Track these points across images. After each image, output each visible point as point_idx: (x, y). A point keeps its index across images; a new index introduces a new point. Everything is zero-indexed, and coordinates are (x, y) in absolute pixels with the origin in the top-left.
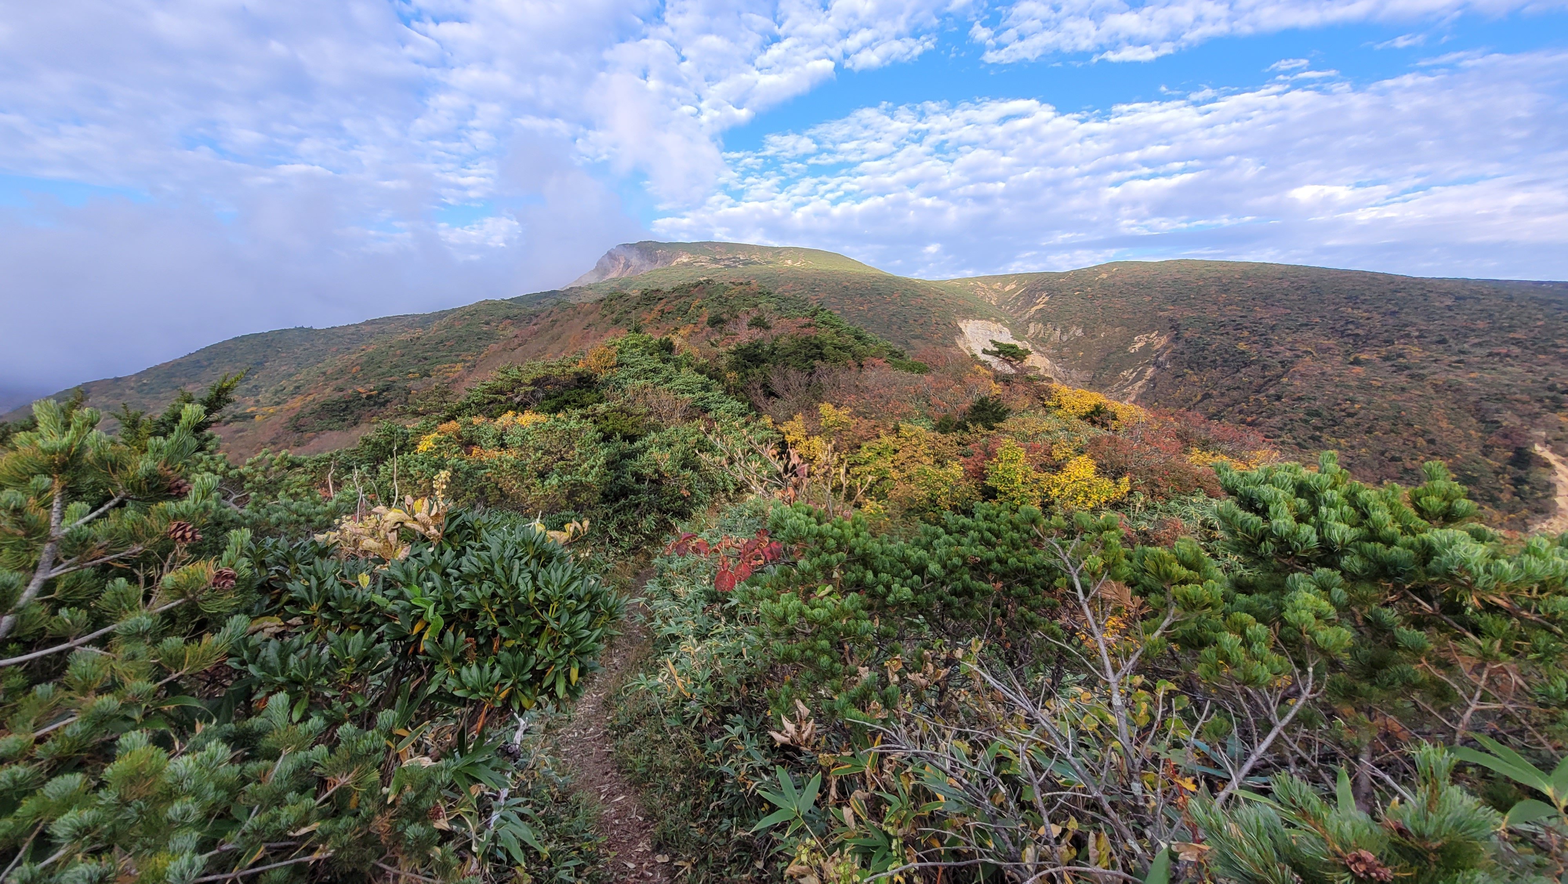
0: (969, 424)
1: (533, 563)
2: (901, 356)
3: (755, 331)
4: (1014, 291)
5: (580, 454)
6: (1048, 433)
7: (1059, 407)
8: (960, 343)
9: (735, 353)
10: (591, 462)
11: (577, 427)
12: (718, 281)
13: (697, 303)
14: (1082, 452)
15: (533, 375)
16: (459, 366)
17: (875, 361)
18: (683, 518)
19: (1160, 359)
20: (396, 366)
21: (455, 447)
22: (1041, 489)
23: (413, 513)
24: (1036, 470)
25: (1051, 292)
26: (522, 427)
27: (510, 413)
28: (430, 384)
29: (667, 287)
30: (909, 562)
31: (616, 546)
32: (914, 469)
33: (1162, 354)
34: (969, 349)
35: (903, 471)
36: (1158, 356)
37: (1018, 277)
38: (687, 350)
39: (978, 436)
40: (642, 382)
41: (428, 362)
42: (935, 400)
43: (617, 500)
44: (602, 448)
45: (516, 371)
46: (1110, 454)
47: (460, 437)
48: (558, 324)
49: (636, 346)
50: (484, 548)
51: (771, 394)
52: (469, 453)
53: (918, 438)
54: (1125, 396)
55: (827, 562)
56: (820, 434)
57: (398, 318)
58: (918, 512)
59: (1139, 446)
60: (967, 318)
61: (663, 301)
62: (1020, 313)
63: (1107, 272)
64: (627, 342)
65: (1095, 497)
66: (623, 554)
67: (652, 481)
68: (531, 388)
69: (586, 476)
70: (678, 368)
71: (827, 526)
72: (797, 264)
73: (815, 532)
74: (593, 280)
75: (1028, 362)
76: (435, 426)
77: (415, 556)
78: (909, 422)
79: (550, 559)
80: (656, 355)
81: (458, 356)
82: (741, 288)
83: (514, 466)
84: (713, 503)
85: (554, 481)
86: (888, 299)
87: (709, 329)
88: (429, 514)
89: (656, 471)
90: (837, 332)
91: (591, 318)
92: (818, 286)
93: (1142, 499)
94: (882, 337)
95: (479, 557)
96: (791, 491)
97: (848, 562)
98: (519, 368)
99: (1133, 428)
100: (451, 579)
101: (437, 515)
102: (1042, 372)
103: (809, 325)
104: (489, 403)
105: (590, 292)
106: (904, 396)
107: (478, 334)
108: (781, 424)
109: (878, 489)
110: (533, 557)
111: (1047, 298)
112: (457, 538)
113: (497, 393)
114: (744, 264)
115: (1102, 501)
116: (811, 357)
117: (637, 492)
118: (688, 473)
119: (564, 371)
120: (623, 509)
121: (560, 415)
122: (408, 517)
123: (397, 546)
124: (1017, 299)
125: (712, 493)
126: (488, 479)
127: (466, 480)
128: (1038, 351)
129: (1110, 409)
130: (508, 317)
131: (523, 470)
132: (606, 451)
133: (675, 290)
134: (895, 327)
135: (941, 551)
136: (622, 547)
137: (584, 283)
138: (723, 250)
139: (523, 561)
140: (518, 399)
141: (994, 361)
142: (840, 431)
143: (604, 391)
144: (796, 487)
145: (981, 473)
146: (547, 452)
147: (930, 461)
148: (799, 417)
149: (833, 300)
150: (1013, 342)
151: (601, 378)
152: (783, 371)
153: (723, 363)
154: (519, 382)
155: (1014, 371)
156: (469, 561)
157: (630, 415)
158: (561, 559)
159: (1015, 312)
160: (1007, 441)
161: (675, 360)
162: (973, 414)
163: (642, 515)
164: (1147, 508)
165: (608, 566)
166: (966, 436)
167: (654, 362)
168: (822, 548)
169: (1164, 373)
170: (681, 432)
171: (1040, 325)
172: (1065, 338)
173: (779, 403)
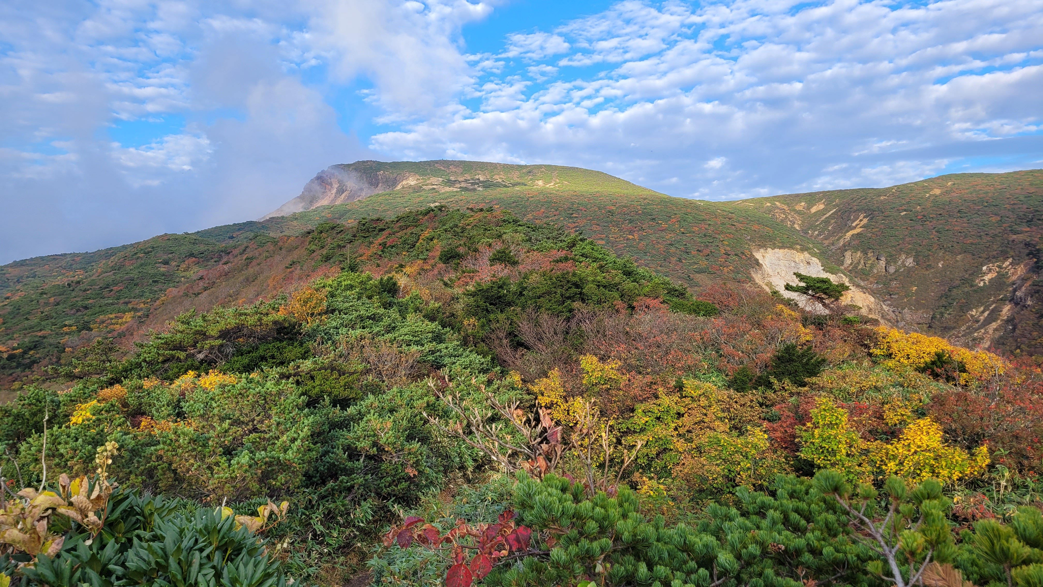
0: (773, 379)
1: (217, 557)
2: (682, 295)
3: (498, 267)
4: (823, 212)
5: (278, 424)
6: (877, 389)
7: (890, 356)
8: (757, 278)
9: (473, 295)
10: (291, 434)
11: (274, 390)
12: (453, 207)
13: (427, 234)
14: (924, 414)
15: (222, 326)
16: (128, 317)
17: (649, 301)
18: (408, 505)
19: (1018, 294)
20: (48, 317)
21: (119, 418)
22: (872, 462)
23: (69, 496)
24: (864, 437)
25: (871, 213)
26: (205, 390)
27: (191, 373)
28: (89, 340)
29: (391, 216)
30: (693, 551)
31: (321, 543)
32: (704, 439)
33: (1020, 287)
34: (769, 284)
35: (691, 440)
36: (1015, 290)
37: (827, 196)
38: (415, 291)
39: (786, 394)
40: (358, 332)
41: (89, 312)
42: (727, 349)
43: (324, 483)
44: (307, 416)
45: (199, 321)
46: (960, 416)
47: (125, 404)
48: (254, 262)
49: (351, 287)
50: (156, 538)
51: (519, 345)
52: (136, 425)
53: (707, 398)
54: (976, 342)
55: (588, 551)
56: (581, 394)
57: (54, 258)
58: (712, 493)
59: (997, 405)
60: (765, 247)
61: (385, 233)
62: (832, 239)
63: (940, 187)
64: (339, 284)
65: (945, 472)
66: (329, 554)
67: (370, 457)
68: (218, 342)
69: (285, 451)
70: (403, 312)
71: (586, 505)
72: (551, 186)
73: (572, 512)
74: (299, 209)
75: (845, 300)
76: (95, 391)
77: (68, 551)
78: (696, 377)
79: (238, 551)
80: (376, 298)
81: (127, 303)
82: (480, 215)
83: (193, 441)
84: (447, 484)
85: (244, 458)
86: (664, 226)
87: (441, 265)
88: (89, 497)
89: (375, 444)
90: (601, 267)
91: (295, 255)
92: (577, 210)
93: (1007, 474)
94: (657, 271)
95: (150, 549)
96: (541, 462)
97: (615, 551)
98: (204, 317)
99: (989, 382)
100: (114, 577)
101: (99, 497)
102: (864, 312)
103: (566, 259)
104: (164, 362)
105: (295, 223)
106: (687, 345)
107: (154, 275)
108: (532, 382)
109: (657, 464)
110: (217, 548)
111: (865, 221)
112: (122, 527)
113: (175, 348)
114: (484, 187)
115: (955, 477)
116: (568, 298)
117: (349, 472)
118: (415, 445)
119: (260, 320)
120: (331, 494)
121: (254, 375)
122: (61, 501)
123: (46, 539)
124: (827, 222)
125: (445, 472)
126: (160, 458)
127: (131, 460)
128: (858, 286)
129: (956, 358)
130: (192, 255)
131: (204, 446)
132: (311, 419)
133: (399, 219)
134: (674, 260)
135: (733, 537)
136: (328, 545)
137: (288, 211)
138: (459, 170)
139: (205, 554)
140: (201, 356)
141: (802, 300)
142: (608, 390)
143: (310, 345)
144: (548, 458)
145: (793, 443)
146: (237, 422)
147: (722, 427)
148: (555, 373)
149: (595, 228)
150: (824, 275)
151: (307, 327)
152: (534, 316)
153: (459, 307)
154: (204, 335)
155: (827, 312)
156: (137, 554)
157: (342, 373)
158: (252, 552)
159: (826, 239)
160: (823, 400)
161: (400, 305)
162: (778, 367)
163: (356, 502)
164: (1016, 487)
165: (311, 570)
166: (770, 394)
167: (375, 307)
168: (581, 534)
169: (1025, 312)
170: (407, 394)
171: (859, 254)
172: (892, 270)
173: (529, 356)
